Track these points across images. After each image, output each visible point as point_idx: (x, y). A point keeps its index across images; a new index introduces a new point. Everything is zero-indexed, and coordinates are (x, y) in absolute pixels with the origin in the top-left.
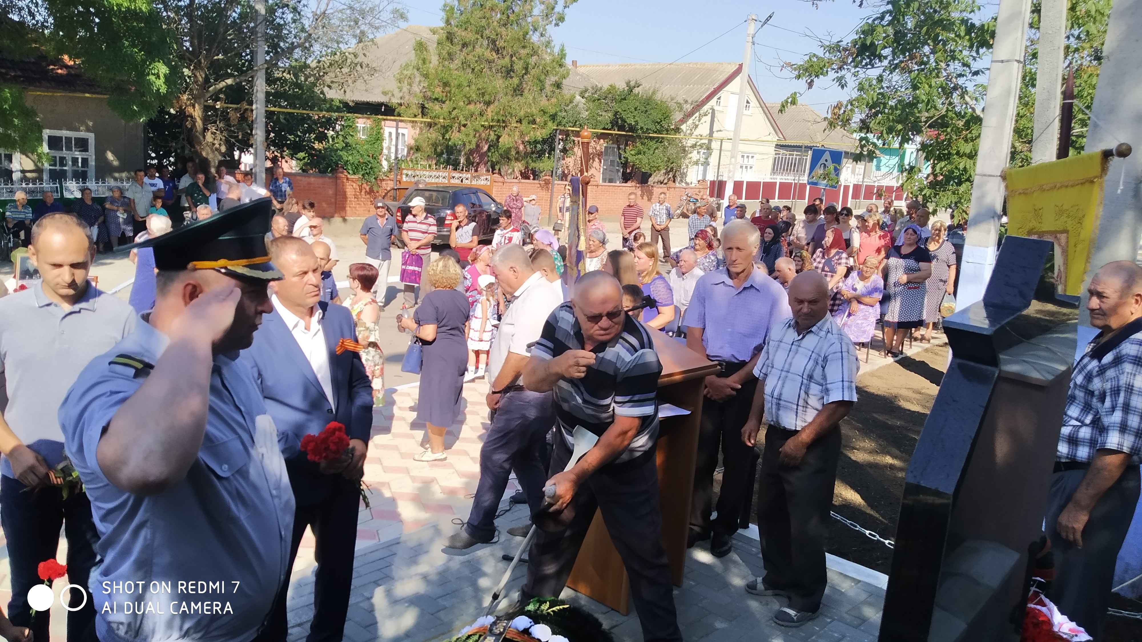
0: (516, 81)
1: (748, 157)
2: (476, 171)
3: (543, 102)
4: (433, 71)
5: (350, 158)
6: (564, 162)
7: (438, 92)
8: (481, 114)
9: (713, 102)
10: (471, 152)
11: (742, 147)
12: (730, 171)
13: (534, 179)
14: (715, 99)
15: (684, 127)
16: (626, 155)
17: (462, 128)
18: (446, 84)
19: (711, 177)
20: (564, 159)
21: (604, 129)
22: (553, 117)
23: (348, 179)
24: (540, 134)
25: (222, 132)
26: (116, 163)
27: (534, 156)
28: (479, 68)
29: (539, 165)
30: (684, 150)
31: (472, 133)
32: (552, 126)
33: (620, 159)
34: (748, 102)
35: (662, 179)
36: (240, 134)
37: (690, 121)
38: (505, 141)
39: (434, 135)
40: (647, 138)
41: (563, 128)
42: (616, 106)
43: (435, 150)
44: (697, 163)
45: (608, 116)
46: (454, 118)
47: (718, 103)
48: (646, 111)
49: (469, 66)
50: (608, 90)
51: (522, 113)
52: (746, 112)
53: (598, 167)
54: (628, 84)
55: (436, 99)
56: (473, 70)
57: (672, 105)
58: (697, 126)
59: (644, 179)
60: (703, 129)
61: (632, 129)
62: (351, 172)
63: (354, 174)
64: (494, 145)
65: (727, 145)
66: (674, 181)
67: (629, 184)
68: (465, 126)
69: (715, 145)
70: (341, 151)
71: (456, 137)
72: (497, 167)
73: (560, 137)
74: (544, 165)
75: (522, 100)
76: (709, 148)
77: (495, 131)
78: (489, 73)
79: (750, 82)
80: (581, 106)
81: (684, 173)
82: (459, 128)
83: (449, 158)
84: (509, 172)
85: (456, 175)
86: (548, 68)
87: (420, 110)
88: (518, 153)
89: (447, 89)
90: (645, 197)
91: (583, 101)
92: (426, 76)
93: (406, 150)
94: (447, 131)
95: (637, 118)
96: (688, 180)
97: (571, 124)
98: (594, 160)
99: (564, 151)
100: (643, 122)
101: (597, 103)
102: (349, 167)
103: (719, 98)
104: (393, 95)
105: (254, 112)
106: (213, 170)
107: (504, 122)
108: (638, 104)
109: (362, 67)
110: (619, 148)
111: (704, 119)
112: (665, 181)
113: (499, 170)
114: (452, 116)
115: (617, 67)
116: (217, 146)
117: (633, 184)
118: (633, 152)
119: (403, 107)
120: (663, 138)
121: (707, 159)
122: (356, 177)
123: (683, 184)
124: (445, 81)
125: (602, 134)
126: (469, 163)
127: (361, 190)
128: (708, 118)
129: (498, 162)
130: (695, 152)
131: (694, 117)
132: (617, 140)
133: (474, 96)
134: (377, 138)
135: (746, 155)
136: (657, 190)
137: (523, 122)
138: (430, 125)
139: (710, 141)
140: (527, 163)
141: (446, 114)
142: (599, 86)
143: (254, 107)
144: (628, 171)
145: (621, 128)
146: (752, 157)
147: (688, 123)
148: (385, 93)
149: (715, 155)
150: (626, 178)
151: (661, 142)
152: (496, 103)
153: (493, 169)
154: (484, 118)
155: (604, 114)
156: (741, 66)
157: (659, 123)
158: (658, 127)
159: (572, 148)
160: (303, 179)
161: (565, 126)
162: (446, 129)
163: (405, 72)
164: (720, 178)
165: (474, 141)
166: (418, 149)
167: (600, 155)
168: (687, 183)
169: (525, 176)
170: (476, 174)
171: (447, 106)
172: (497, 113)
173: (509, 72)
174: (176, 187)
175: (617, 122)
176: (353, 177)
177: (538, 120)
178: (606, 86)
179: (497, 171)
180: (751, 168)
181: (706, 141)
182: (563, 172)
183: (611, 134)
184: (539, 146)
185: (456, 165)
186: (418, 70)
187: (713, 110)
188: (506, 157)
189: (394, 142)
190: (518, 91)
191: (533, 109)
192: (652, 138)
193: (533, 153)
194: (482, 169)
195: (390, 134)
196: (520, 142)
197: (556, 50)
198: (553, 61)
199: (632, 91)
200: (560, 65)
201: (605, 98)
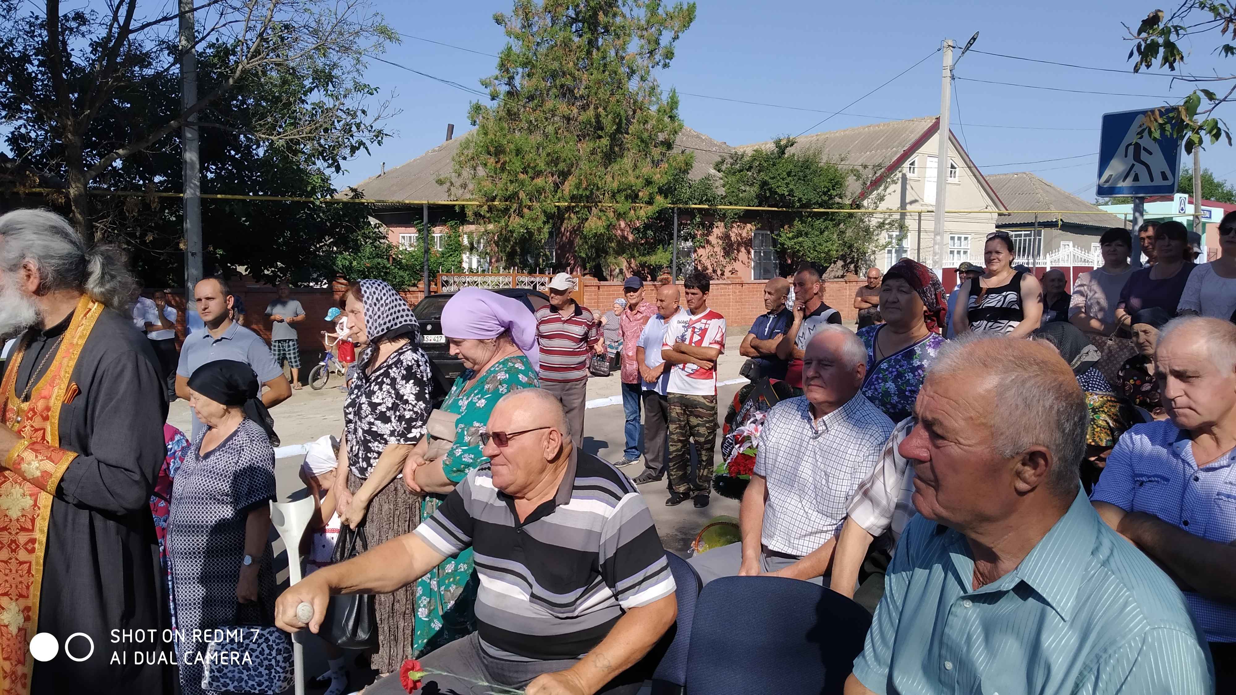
0: (605, 142)
1: (959, 238)
3: (648, 170)
5: (355, 263)
8: (556, 191)
9: (904, 168)
14: (907, 164)
15: (865, 202)
16: (782, 240)
20: (694, 251)
29: (653, 259)
30: (866, 230)
34: (952, 166)
37: (873, 194)
40: (809, 214)
41: (682, 206)
42: (763, 176)
45: (753, 191)
47: (911, 169)
50: (753, 156)
52: (950, 179)
53: (746, 260)
54: (777, 143)
56: (543, 131)
58: (883, 199)
60: (892, 201)
61: (786, 202)
65: (928, 221)
69: (911, 223)
76: (902, 227)
78: (566, 134)
79: (952, 138)
82: (520, 210)
85: (526, 279)
91: (720, 174)
97: (696, 201)
98: (739, 251)
100: (801, 192)
101: (738, 176)
103: (914, 165)
108: (792, 168)
110: (772, 232)
112: (844, 275)
118: (790, 235)
128: (898, 188)
129: (589, 258)
130: (883, 232)
135: (956, 236)
141: (501, 193)
144: (788, 262)
145: (771, 202)
146: (966, 238)
149: (912, 236)
152: (576, 173)
153: (584, 269)
154: (560, 196)
155: (748, 188)
156: (937, 118)
167: (748, 244)
171: (503, 181)
172: (578, 187)
175: (765, 195)
177: (640, 194)
179: (588, 271)
180: (965, 252)
181: (898, 217)
183: (759, 212)
184: (650, 233)
187: (905, 178)
191: (633, 179)
194: (579, 271)
197: (665, 98)
198: (659, 111)
199: (783, 153)
200: (670, 117)
201: (750, 169)
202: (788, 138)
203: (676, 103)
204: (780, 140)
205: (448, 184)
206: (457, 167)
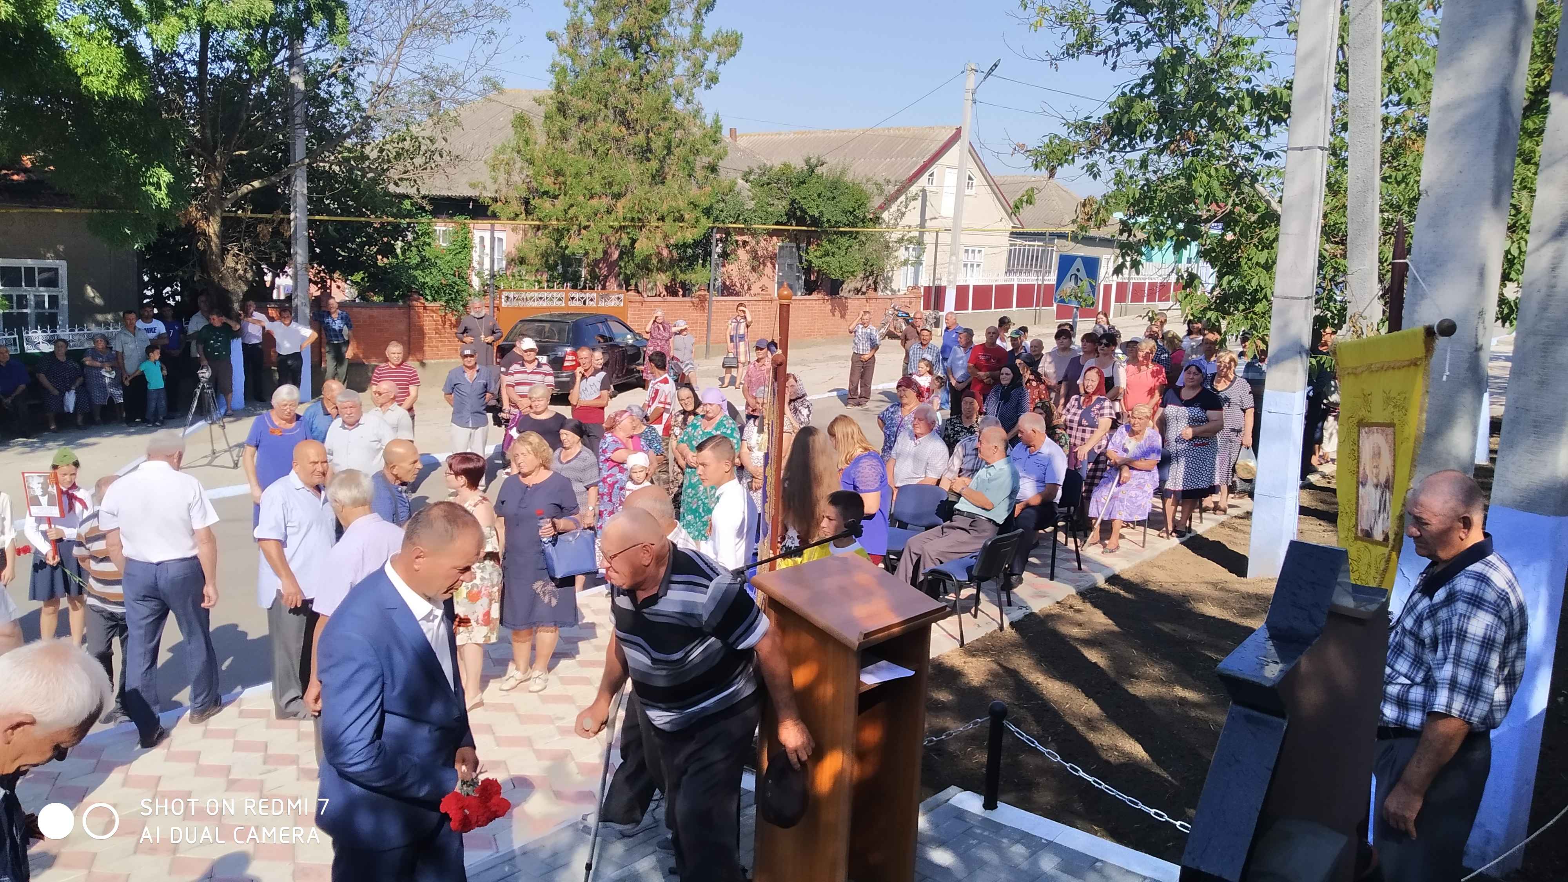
0: (654, 164)
1: (973, 251)
2: (604, 288)
3: (693, 192)
4: (540, 155)
5: (428, 279)
6: (724, 269)
7: (548, 183)
8: (609, 212)
9: (923, 181)
10: (596, 262)
11: (965, 239)
12: (949, 273)
13: (684, 295)
14: (926, 175)
15: (885, 215)
16: (809, 258)
17: (583, 231)
18: (559, 173)
19: (925, 281)
20: (724, 266)
21: (777, 223)
22: (707, 212)
23: (425, 308)
24: (690, 235)
25: (247, 253)
26: (98, 301)
27: (683, 264)
28: (603, 149)
29: (690, 277)
30: (888, 247)
31: (597, 237)
32: (706, 223)
33: (801, 263)
34: (970, 178)
35: (859, 285)
36: (274, 255)
37: (894, 208)
38: (643, 246)
39: (544, 241)
40: (835, 233)
41: (721, 225)
42: (792, 192)
43: (547, 261)
44: (905, 263)
45: (782, 206)
46: (571, 219)
47: (930, 181)
48: (834, 198)
49: (590, 145)
50: (781, 170)
51: (664, 208)
52: (968, 192)
53: (771, 274)
54: (807, 162)
55: (546, 193)
56: (595, 151)
57: (870, 188)
58: (903, 214)
59: (833, 288)
60: (912, 218)
61: (815, 222)
62: (429, 298)
63: (435, 300)
64: (627, 252)
65: (944, 238)
66: (875, 290)
67: (815, 296)
68: (586, 228)
69: (929, 238)
70: (415, 269)
71: (574, 244)
72: (633, 282)
73: (718, 236)
74: (698, 276)
75: (663, 190)
76: (920, 243)
77: (628, 233)
78: (617, 155)
79: (972, 152)
80: (745, 193)
81: (888, 278)
82: (579, 231)
83: (565, 272)
84: (649, 286)
85: (577, 295)
86: (699, 146)
87: (523, 208)
88: (660, 261)
89: (561, 179)
90: (837, 313)
91: (748, 185)
92: (531, 162)
93: (504, 262)
94: (562, 237)
95: (821, 208)
96: (894, 286)
97: (732, 220)
98: (765, 265)
99: (725, 255)
100: (829, 212)
101: (766, 188)
102: (427, 292)
103: (931, 175)
104: (485, 188)
105: (292, 223)
106: (236, 306)
107: (639, 219)
108: (822, 189)
109: (441, 156)
110: (799, 248)
111: (913, 204)
112: (864, 289)
113: (636, 285)
114: (569, 216)
115: (792, 136)
116: (241, 272)
117: (820, 296)
118: (818, 254)
119: (499, 204)
120: (857, 233)
121: (918, 258)
122: (437, 304)
123: (888, 292)
124: (557, 168)
125: (774, 230)
126: (594, 277)
127: (444, 323)
128: (918, 203)
129: (633, 275)
130: (903, 249)
131: (899, 201)
132: (795, 237)
133: (598, 188)
134: (465, 246)
135: (971, 249)
136: (855, 304)
137: (667, 220)
138: (538, 228)
139: (922, 234)
140: (674, 274)
141: (561, 214)
142: (769, 165)
143: (292, 216)
144: (813, 278)
145: (801, 221)
146: (980, 251)
147: (891, 210)
148: (473, 186)
149: (930, 250)
150: (810, 288)
151: (855, 238)
152: (629, 195)
153: (628, 284)
154: (613, 216)
155: (776, 202)
156: (959, 130)
157: (851, 213)
158: (851, 218)
159: (734, 251)
160: (363, 311)
161: (723, 222)
162: (560, 234)
163: (501, 157)
164: (937, 283)
165: (601, 248)
166: (522, 261)
167: (773, 258)
168: (892, 290)
169: (671, 291)
170: (604, 292)
171: (561, 203)
172: (631, 210)
173: (645, 152)
174: (183, 331)
175: (795, 213)
176: (432, 304)
177: (687, 216)
178: (777, 165)
179: (633, 287)
180: (978, 265)
181: (917, 234)
182: (724, 283)
183: (788, 230)
184: (689, 250)
185: (574, 281)
186: (519, 152)
187: (924, 191)
188: (645, 267)
189: (488, 250)
190: (658, 178)
191: (680, 202)
192: (844, 234)
193: (681, 260)
194: (612, 285)
195: (482, 239)
196: (663, 245)
197: (709, 121)
198: (704, 135)
199: (813, 172)
200: (714, 141)
201: (778, 182)
202: (818, 159)
203: (719, 126)
204: (810, 159)
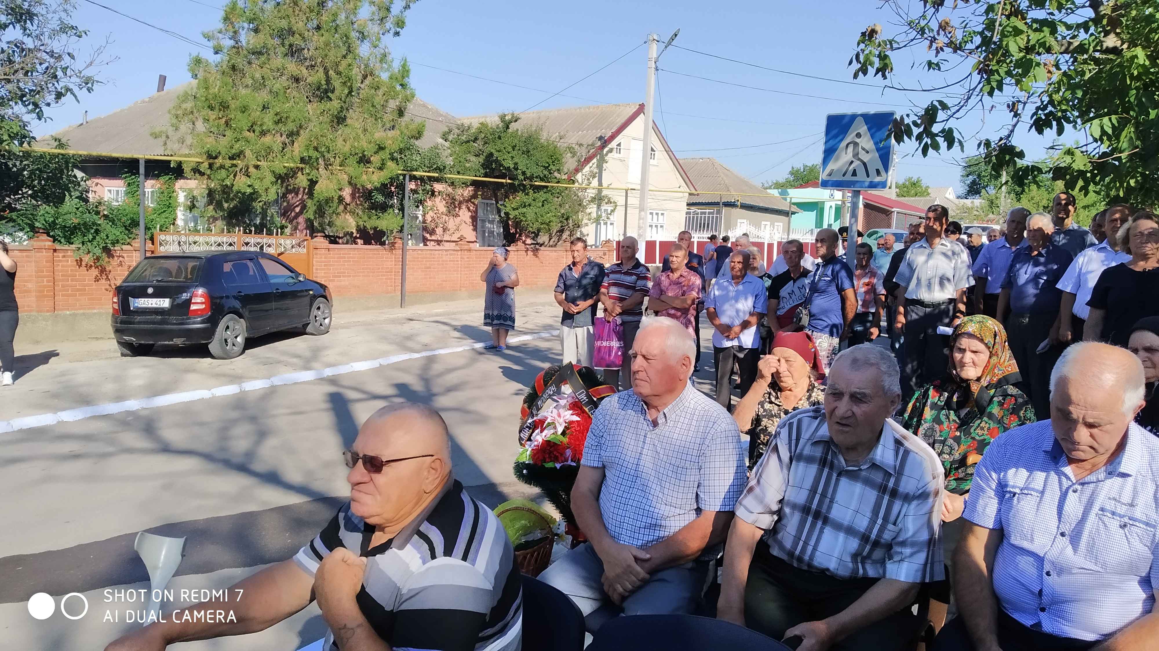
13: (377, 244)
14: (614, 144)
15: (579, 176)
16: (507, 210)
17: (253, 170)
21: (474, 175)
30: (579, 204)
33: (500, 217)
34: (653, 150)
41: (414, 173)
42: (489, 148)
45: (479, 161)
47: (618, 150)
50: (479, 129)
52: (652, 161)
54: (502, 118)
58: (595, 175)
61: (511, 174)
73: (412, 185)
75: (346, 131)
79: (655, 127)
80: (444, 150)
82: (247, 170)
85: (251, 240)
86: (385, 89)
91: (446, 143)
100: (525, 166)
101: (464, 147)
103: (619, 145)
108: (517, 142)
110: (497, 204)
114: (234, 152)
118: (514, 206)
130: (595, 206)
132: (495, 194)
136: (552, 255)
142: (467, 124)
144: (511, 231)
145: (496, 174)
146: (662, 214)
150: (509, 240)
152: (307, 134)
153: (313, 231)
155: (473, 159)
156: (642, 105)
161: (416, 170)
169: (365, 239)
175: (491, 166)
177: (372, 158)
183: (484, 182)
191: (364, 143)
192: (539, 188)
193: (373, 208)
198: (391, 78)
199: (508, 127)
200: (401, 85)
201: (475, 140)
202: (513, 114)
203: (408, 71)
204: (505, 116)
205: (164, 138)
206: (174, 121)
